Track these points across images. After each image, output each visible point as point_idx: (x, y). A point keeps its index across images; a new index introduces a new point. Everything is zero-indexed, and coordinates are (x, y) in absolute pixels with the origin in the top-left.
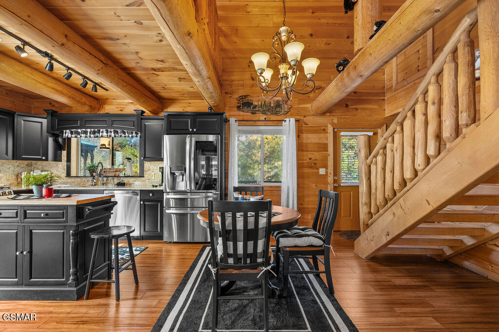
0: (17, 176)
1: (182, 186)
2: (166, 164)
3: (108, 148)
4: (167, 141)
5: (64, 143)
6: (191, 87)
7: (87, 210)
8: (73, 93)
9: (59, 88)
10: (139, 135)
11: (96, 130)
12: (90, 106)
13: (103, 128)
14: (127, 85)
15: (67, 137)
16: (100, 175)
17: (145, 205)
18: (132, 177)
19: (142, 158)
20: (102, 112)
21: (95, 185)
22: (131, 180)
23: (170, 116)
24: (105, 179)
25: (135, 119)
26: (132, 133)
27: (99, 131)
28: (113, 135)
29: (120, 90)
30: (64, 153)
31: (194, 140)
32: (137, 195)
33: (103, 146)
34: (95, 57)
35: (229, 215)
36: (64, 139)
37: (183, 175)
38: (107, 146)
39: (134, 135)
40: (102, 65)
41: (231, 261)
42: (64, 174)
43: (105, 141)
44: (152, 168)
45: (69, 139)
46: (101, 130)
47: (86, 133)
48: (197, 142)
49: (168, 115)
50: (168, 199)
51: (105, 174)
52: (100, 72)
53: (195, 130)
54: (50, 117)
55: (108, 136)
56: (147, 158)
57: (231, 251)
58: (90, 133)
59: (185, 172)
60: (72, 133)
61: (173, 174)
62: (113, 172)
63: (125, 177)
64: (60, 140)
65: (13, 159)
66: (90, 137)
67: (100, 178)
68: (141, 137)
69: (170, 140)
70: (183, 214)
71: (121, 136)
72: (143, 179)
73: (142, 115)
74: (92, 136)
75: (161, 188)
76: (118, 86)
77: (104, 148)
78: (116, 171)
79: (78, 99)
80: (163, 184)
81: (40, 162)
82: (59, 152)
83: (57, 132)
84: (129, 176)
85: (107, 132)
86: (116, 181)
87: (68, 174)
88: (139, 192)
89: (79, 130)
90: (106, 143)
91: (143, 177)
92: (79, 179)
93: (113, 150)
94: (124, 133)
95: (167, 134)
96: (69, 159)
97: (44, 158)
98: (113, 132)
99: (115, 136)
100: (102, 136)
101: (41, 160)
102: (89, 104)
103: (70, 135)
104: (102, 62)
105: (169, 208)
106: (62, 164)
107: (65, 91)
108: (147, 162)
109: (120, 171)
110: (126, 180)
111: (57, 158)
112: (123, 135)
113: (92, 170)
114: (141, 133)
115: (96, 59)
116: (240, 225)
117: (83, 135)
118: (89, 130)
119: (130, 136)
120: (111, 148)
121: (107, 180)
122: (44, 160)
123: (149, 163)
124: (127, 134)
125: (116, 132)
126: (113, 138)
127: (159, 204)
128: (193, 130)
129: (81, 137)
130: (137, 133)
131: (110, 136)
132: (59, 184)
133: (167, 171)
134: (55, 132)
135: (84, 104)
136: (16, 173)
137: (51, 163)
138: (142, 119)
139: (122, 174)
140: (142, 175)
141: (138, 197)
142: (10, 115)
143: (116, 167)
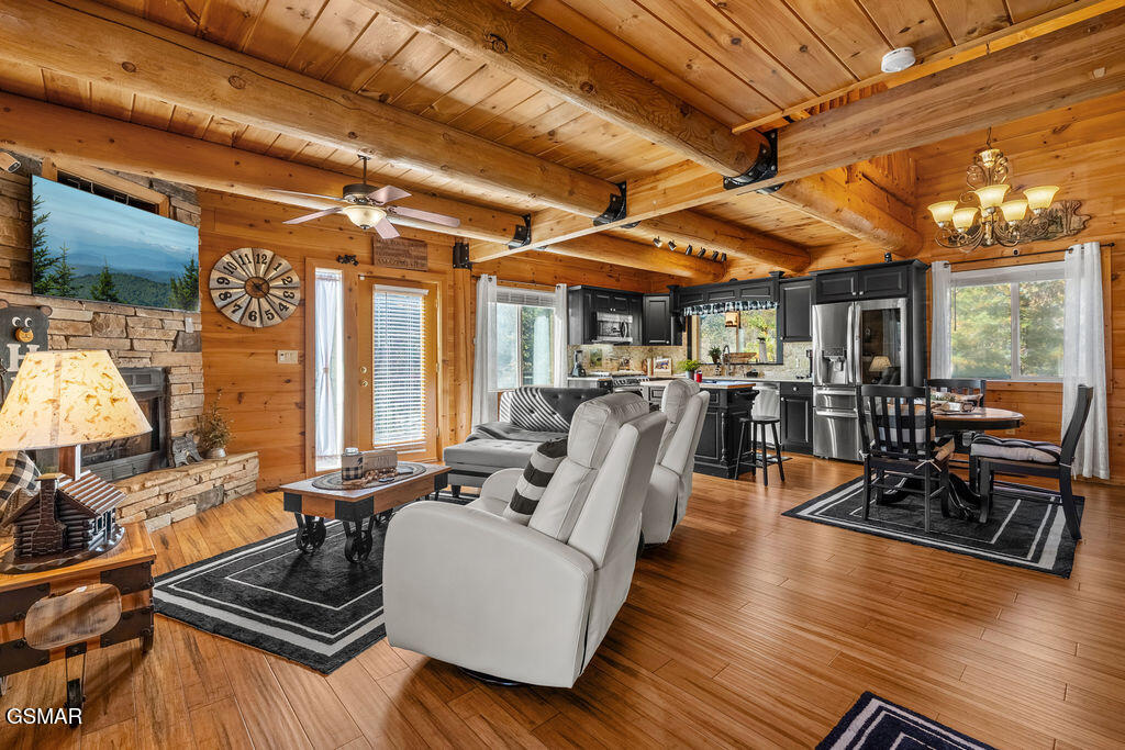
0: (643, 363)
1: (841, 377)
2: (817, 345)
3: (735, 326)
4: (817, 313)
5: (685, 323)
9: (688, 263)
10: (776, 304)
11: (721, 303)
12: (713, 273)
13: (729, 300)
15: (688, 315)
16: (726, 362)
17: (786, 402)
18: (767, 364)
19: (782, 339)
20: (727, 279)
21: (720, 374)
22: (766, 368)
23: (823, 275)
24: (732, 367)
25: (770, 284)
26: (766, 303)
27: (724, 304)
28: (741, 307)
30: (685, 334)
31: (858, 309)
32: (777, 388)
33: (729, 324)
35: (878, 400)
36: (685, 318)
37: (843, 363)
38: (734, 323)
39: (769, 305)
41: (884, 449)
43: (732, 317)
44: (795, 350)
45: (690, 317)
46: (727, 303)
47: (709, 308)
48: (864, 313)
49: (819, 275)
50: (821, 397)
51: (731, 361)
53: (860, 293)
54: (673, 295)
55: (734, 310)
56: (788, 337)
57: (883, 438)
58: (714, 308)
59: (846, 357)
60: (693, 310)
61: (826, 361)
62: (741, 357)
63: (757, 364)
64: (681, 319)
65: (642, 345)
66: (714, 313)
67: (725, 366)
68: (779, 308)
69: (823, 311)
70: (846, 419)
71: (751, 308)
72: (782, 366)
73: (780, 278)
74: (716, 311)
75: (809, 380)
77: (730, 326)
78: (744, 357)
80: (813, 375)
81: (660, 347)
82: (680, 333)
83: (679, 311)
84: (762, 364)
85: (734, 305)
86: (745, 369)
88: (778, 385)
89: (702, 306)
90: (733, 319)
91: (782, 364)
94: (756, 304)
95: (818, 304)
96: (690, 344)
97: (666, 342)
98: (741, 304)
99: (744, 309)
100: (728, 311)
101: (664, 344)
103: (691, 312)
105: (823, 408)
106: (683, 348)
107: (693, 265)
108: (787, 343)
109: (750, 355)
110: (758, 369)
111: (678, 342)
112: (754, 307)
113: (715, 354)
114: (778, 302)
116: (892, 411)
117: (706, 311)
118: (712, 304)
119: (764, 307)
121: (734, 368)
122: (666, 345)
123: (791, 344)
124: (759, 305)
125: (745, 304)
126: (741, 312)
127: (807, 402)
128: (858, 293)
129: (703, 313)
130: (772, 303)
131: (738, 310)
133: (817, 356)
134: (676, 311)
137: (672, 347)
138: (780, 283)
139: (753, 360)
140: (780, 362)
141: (778, 392)
142: (640, 296)
143: (743, 350)
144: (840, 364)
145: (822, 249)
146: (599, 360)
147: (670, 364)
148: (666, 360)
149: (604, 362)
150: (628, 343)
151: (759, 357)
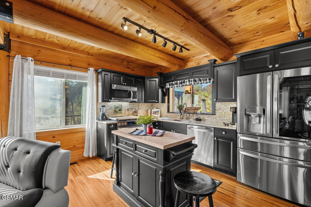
1: (259, 128)
2: (240, 104)
3: (190, 93)
4: (241, 81)
5: (166, 92)
6: (271, 18)
7: (172, 155)
8: (169, 58)
9: (162, 56)
10: (212, 80)
11: (183, 81)
12: (179, 65)
13: (186, 79)
14: (204, 37)
15: (168, 88)
16: (185, 112)
17: (218, 141)
18: (206, 114)
19: (215, 100)
20: (186, 68)
21: (182, 119)
22: (206, 117)
23: (244, 57)
24: (188, 115)
25: (208, 68)
26: (206, 80)
27: (184, 81)
28: (193, 83)
29: (198, 43)
30: (166, 97)
32: (211, 131)
33: (187, 92)
34: (179, 14)
36: (166, 89)
37: (260, 117)
39: (208, 81)
40: (184, 21)
42: (167, 111)
43: (188, 88)
44: (223, 107)
45: (169, 89)
46: (186, 81)
47: (177, 84)
49: (241, 56)
51: (188, 111)
52: (183, 28)
53: (277, 66)
54: (159, 77)
55: (189, 84)
56: (219, 99)
58: (179, 84)
59: (264, 113)
60: (170, 85)
61: (248, 115)
62: (193, 110)
63: (201, 114)
64: (164, 90)
65: (145, 103)
66: (179, 86)
67: (185, 114)
68: (213, 82)
71: (198, 83)
72: (215, 116)
73: (214, 63)
74: (180, 85)
75: (234, 127)
76: (197, 39)
77: (187, 93)
78: (195, 110)
79: (172, 62)
82: (164, 97)
83: (163, 85)
84: (204, 114)
85: (189, 82)
86: (195, 117)
87: (168, 111)
88: (213, 129)
89: (174, 83)
90: (189, 90)
91: (215, 115)
92: (173, 114)
93: (193, 94)
94: (200, 80)
95: (240, 76)
96: (168, 102)
97: (157, 101)
98: (193, 81)
99: (194, 84)
100: (186, 85)
101: (155, 102)
102: (178, 64)
103: (169, 86)
104: (185, 17)
106: (165, 105)
107: (165, 58)
108: (218, 103)
109: (198, 109)
110: (202, 117)
111: (163, 101)
112: (200, 82)
113: (180, 108)
114: (213, 79)
115: (180, 16)
117: (176, 86)
118: (178, 82)
119: (205, 82)
120: (192, 93)
121: (189, 116)
122: (157, 103)
123: (220, 103)
124: (202, 81)
125: (195, 81)
126: (193, 85)
127: (232, 143)
128: (274, 66)
129: (174, 87)
130: (210, 79)
131: (191, 84)
132: (164, 117)
134: (162, 86)
135: (175, 64)
136: (146, 110)
137: (160, 104)
138: (214, 67)
139: (199, 112)
140: (214, 114)
141: (212, 134)
142: (143, 78)
143: (195, 106)
144: (258, 118)
145: (242, 44)
146: (120, 110)
147: (160, 112)
148: (158, 110)
149: (123, 111)
150: (135, 102)
151: (202, 110)
